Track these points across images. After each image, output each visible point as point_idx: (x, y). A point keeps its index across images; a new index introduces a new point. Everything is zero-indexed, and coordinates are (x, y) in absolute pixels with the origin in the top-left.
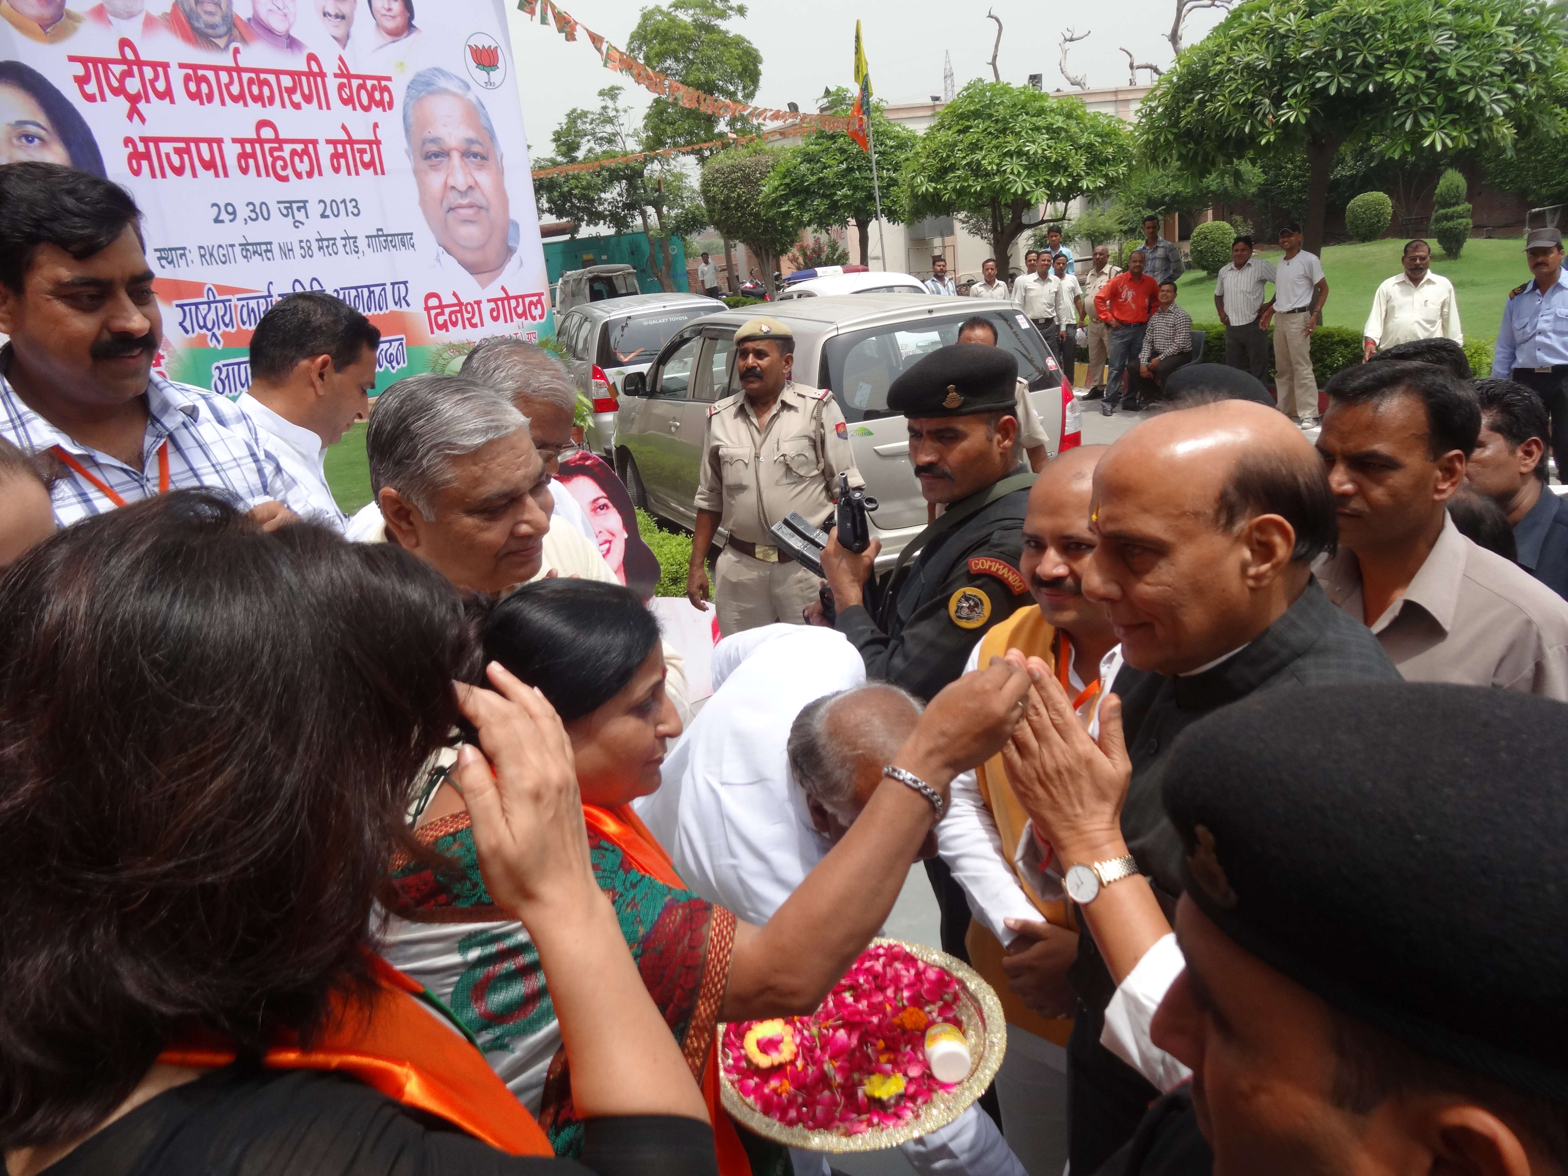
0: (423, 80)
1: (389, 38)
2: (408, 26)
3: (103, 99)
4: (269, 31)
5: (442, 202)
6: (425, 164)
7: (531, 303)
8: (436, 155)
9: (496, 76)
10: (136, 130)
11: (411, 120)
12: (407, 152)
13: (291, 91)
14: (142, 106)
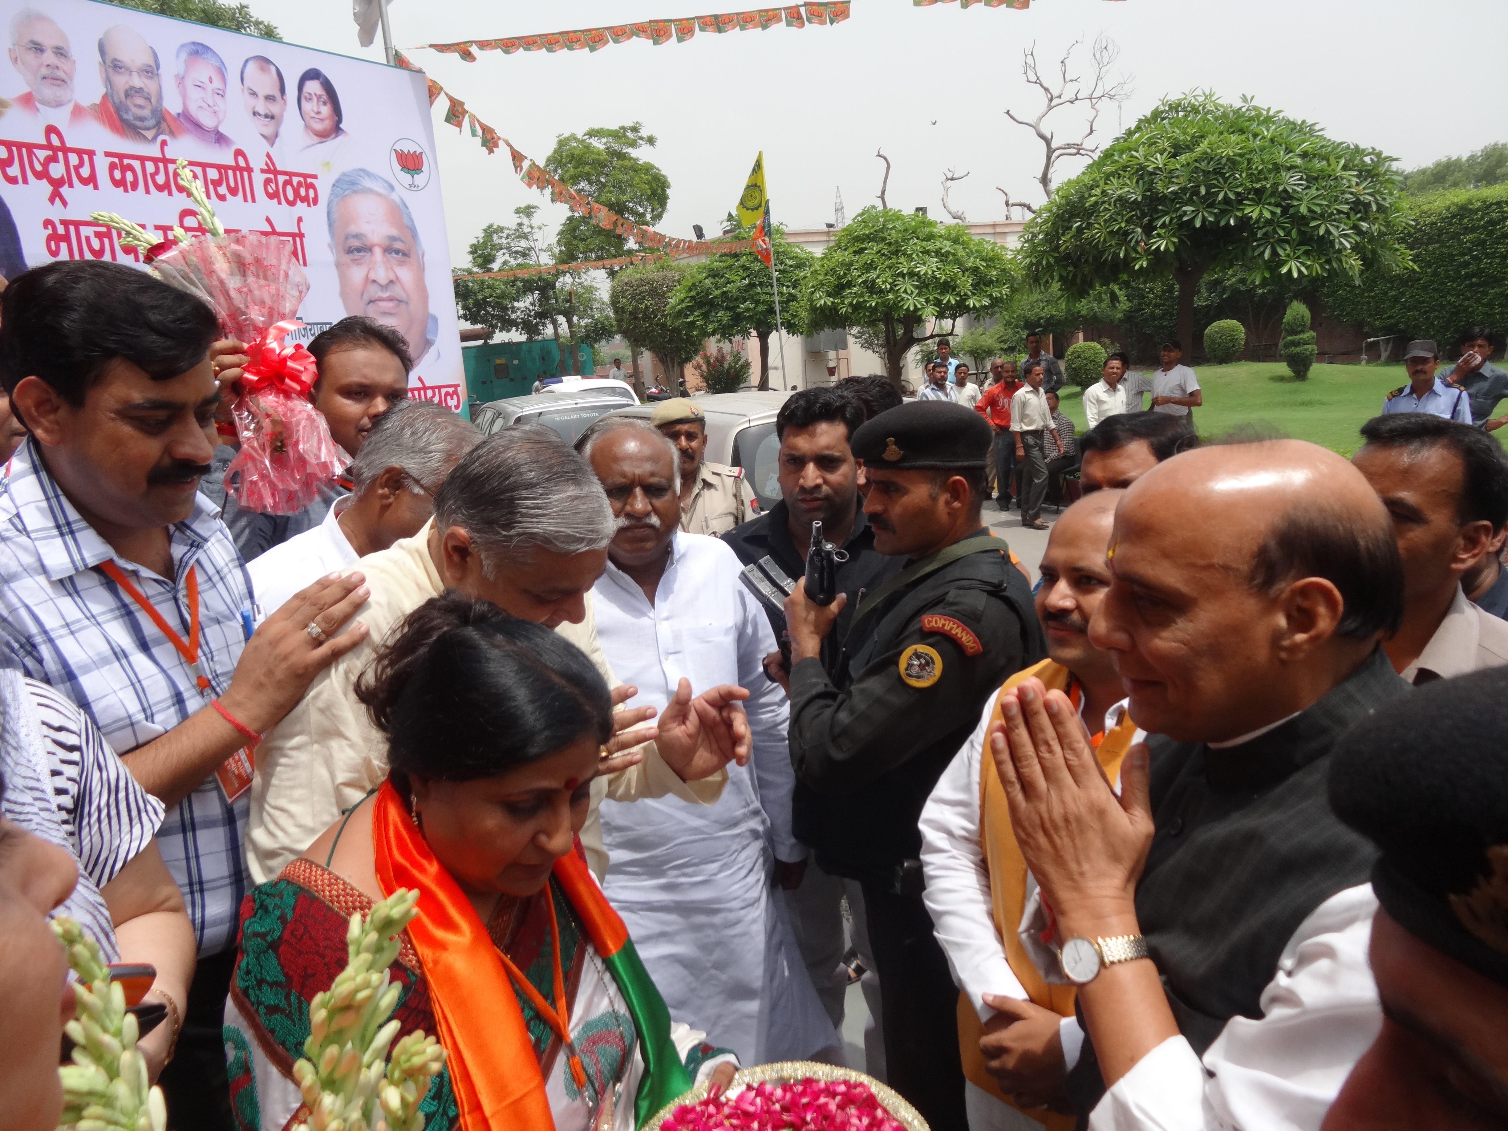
0: (348, 179)
1: (317, 139)
2: (336, 129)
3: (25, 181)
4: (198, 126)
5: (362, 294)
6: (347, 258)
7: (447, 393)
8: (359, 250)
9: (420, 179)
10: (57, 213)
11: (335, 216)
12: (329, 246)
13: (217, 183)
14: (65, 190)
